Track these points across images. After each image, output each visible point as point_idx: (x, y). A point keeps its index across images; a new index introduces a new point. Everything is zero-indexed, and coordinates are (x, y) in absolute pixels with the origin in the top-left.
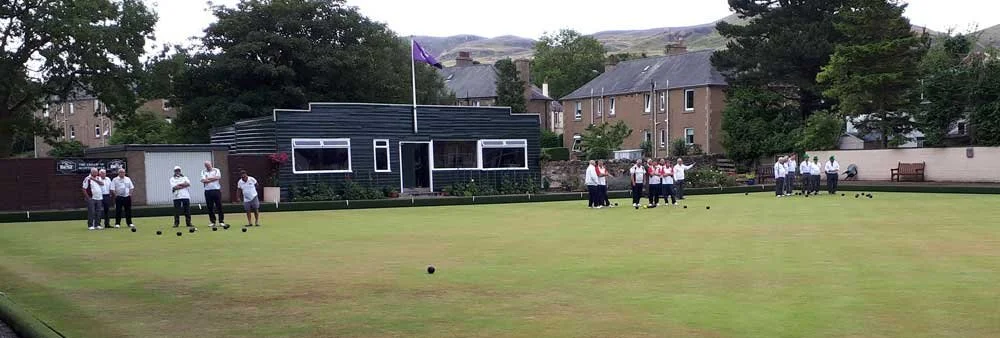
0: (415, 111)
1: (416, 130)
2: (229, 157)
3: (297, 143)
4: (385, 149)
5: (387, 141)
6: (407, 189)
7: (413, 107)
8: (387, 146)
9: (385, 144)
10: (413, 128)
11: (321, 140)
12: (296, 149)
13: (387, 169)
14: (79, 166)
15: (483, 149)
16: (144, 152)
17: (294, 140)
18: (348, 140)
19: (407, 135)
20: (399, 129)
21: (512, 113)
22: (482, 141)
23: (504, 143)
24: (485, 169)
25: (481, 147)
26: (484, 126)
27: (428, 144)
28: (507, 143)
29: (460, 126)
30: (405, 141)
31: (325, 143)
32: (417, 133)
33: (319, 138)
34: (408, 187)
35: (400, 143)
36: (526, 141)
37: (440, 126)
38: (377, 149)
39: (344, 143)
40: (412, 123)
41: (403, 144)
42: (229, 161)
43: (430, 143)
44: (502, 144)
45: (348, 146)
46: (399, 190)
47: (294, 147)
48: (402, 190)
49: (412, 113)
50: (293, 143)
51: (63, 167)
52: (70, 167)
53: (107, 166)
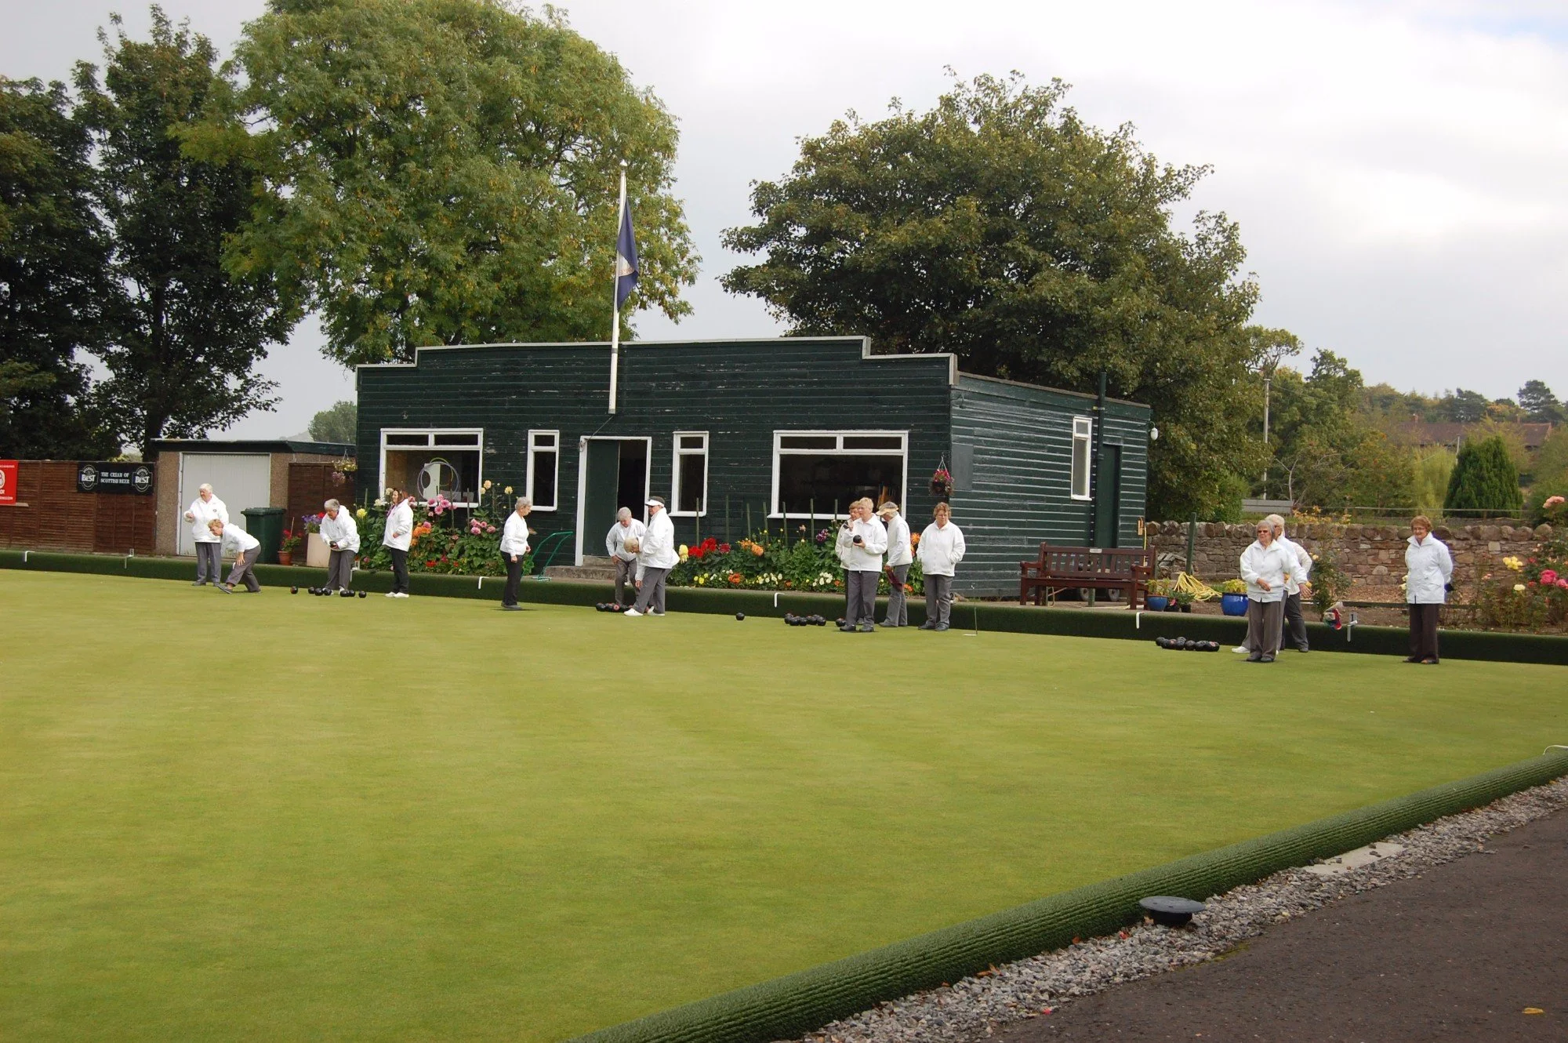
0: (615, 357)
1: (612, 405)
2: (291, 466)
3: (392, 440)
4: (554, 454)
5: (556, 434)
6: (592, 559)
7: (609, 349)
8: (555, 448)
9: (549, 441)
10: (607, 403)
11: (431, 433)
12: (389, 452)
13: (552, 505)
14: (101, 477)
15: (783, 458)
16: (181, 454)
17: (385, 433)
18: (479, 432)
19: (598, 418)
20: (584, 403)
21: (866, 355)
22: (778, 436)
23: (840, 443)
24: (781, 516)
25: (778, 451)
26: (789, 393)
27: (645, 442)
28: (849, 443)
29: (726, 393)
30: (591, 435)
31: (440, 440)
32: (614, 412)
33: (427, 426)
34: (595, 554)
35: (582, 438)
36: (907, 436)
37: (678, 394)
38: (537, 454)
39: (473, 440)
40: (608, 387)
41: (589, 441)
42: (290, 474)
43: (649, 440)
44: (834, 446)
45: (479, 447)
46: (571, 560)
47: (384, 447)
48: (580, 558)
49: (609, 362)
50: (384, 439)
51: (84, 478)
52: (92, 478)
53: (132, 478)
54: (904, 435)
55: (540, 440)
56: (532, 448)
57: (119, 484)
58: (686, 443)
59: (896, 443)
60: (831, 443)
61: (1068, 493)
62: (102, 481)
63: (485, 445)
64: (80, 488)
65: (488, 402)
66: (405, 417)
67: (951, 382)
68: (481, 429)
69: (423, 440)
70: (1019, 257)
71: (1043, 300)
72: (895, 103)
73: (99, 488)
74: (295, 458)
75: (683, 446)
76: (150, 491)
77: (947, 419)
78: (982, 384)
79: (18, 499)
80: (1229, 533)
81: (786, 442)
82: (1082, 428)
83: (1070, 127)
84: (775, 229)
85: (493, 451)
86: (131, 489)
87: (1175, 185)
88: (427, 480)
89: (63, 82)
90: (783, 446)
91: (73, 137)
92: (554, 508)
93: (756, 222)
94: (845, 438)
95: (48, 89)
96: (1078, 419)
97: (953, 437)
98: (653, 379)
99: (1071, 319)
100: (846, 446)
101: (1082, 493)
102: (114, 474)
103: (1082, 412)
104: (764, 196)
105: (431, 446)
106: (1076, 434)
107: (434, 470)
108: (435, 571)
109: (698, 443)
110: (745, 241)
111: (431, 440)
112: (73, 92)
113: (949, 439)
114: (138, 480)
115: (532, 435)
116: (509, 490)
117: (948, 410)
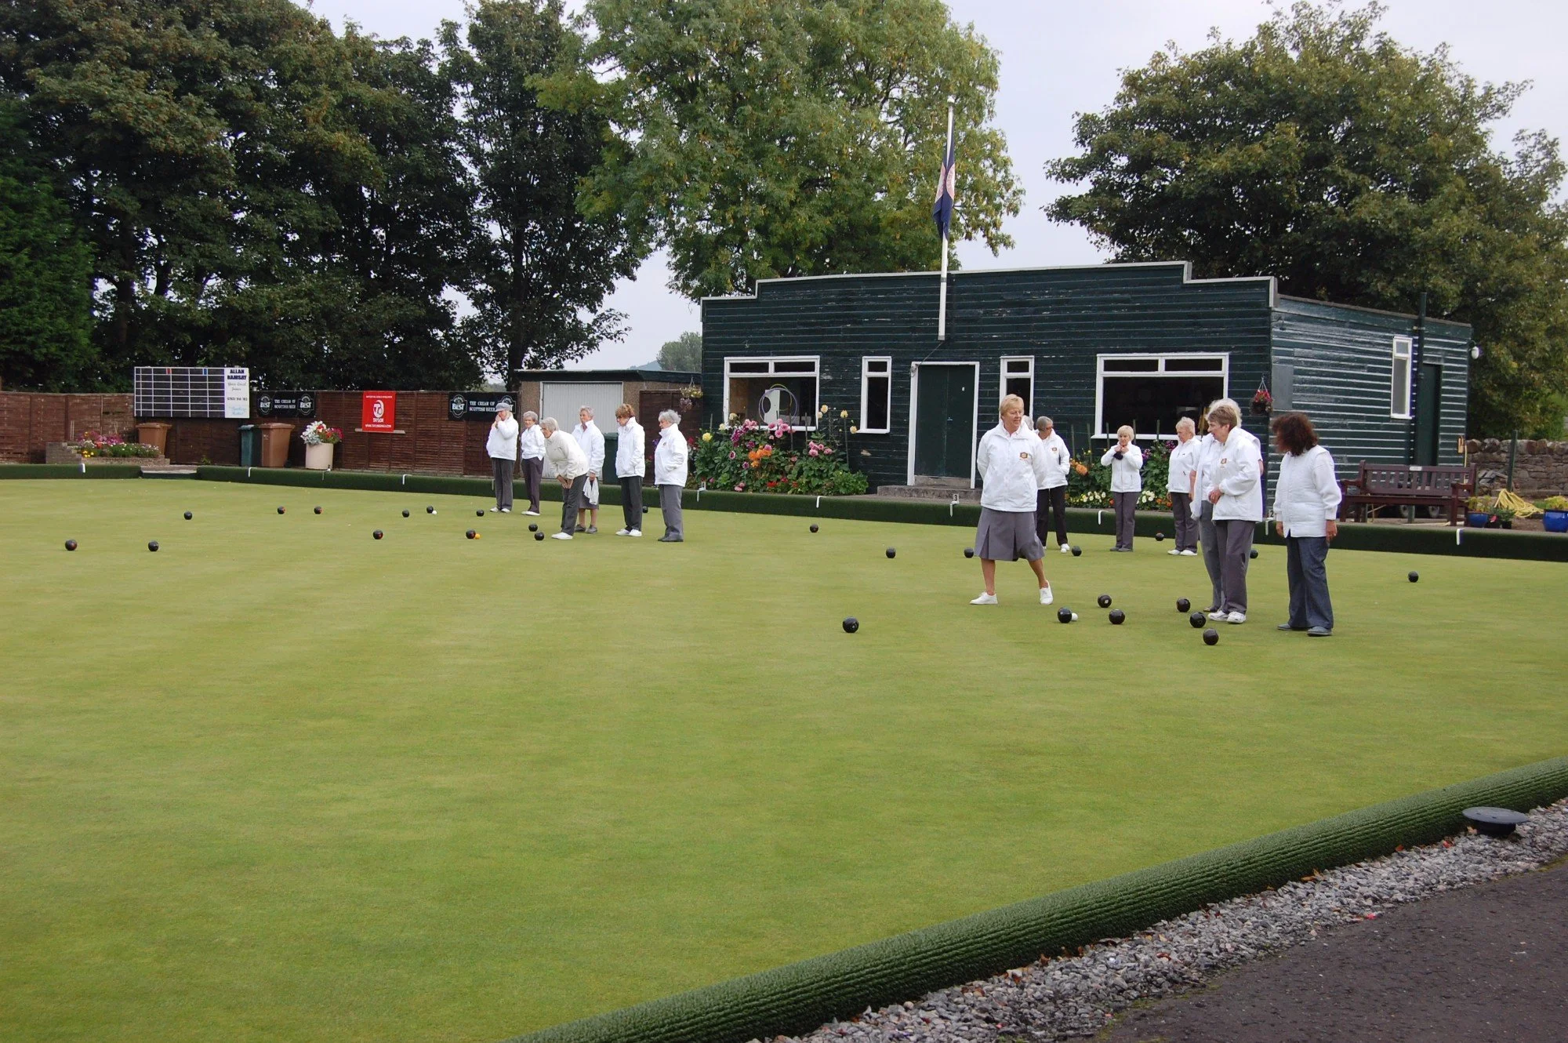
0: (944, 286)
1: (942, 332)
2: (642, 393)
3: (735, 368)
4: (886, 379)
5: (888, 360)
6: (923, 478)
7: (938, 278)
8: (888, 374)
9: (881, 367)
10: (937, 330)
11: (771, 361)
12: (731, 379)
13: (885, 427)
14: (469, 406)
15: (1107, 380)
16: (541, 383)
17: (728, 361)
18: (816, 359)
19: (928, 345)
20: (914, 330)
21: (1187, 279)
22: (1101, 359)
23: (1162, 365)
24: (1104, 436)
25: (1101, 374)
26: (1113, 317)
27: (973, 367)
28: (1171, 365)
29: (1051, 319)
30: (922, 360)
31: (779, 367)
32: (943, 339)
33: (768, 355)
34: (926, 473)
35: (914, 364)
36: (1228, 358)
37: (1006, 321)
38: (870, 380)
39: (810, 367)
40: (937, 315)
41: (921, 368)
42: (641, 401)
43: (977, 365)
44: (1156, 369)
45: (816, 373)
46: (903, 479)
47: (728, 374)
48: (911, 478)
49: (939, 291)
50: (727, 367)
51: (455, 407)
52: (461, 407)
54: (1225, 357)
55: (873, 367)
56: (866, 374)
57: (485, 412)
58: (1012, 367)
59: (1216, 365)
60: (1153, 365)
61: (1388, 412)
62: (471, 409)
63: (821, 371)
64: (452, 416)
65: (824, 331)
66: (747, 346)
67: (1271, 304)
68: (818, 357)
69: (764, 367)
70: (1338, 180)
71: (1363, 222)
72: (1214, 32)
73: (468, 416)
74: (645, 386)
75: (1009, 370)
77: (1268, 340)
78: (1302, 306)
79: (396, 427)
80: (1551, 451)
81: (1109, 366)
82: (1402, 348)
83: (1386, 51)
84: (1098, 159)
85: (829, 377)
87: (1493, 103)
88: (767, 405)
89: (429, 39)
90: (1106, 369)
91: (440, 90)
92: (887, 431)
93: (1079, 152)
94: (1166, 361)
95: (416, 47)
96: (1398, 339)
97: (1274, 358)
98: (980, 307)
99: (1390, 240)
100: (1167, 369)
101: (1402, 411)
102: (481, 403)
103: (1402, 332)
104: (1087, 127)
105: (771, 373)
106: (1397, 355)
107: (774, 396)
108: (776, 491)
109: (1024, 367)
110: (1068, 171)
111: (771, 367)
112: (438, 49)
113: (1270, 360)
115: (866, 361)
116: (844, 414)
117: (1268, 332)
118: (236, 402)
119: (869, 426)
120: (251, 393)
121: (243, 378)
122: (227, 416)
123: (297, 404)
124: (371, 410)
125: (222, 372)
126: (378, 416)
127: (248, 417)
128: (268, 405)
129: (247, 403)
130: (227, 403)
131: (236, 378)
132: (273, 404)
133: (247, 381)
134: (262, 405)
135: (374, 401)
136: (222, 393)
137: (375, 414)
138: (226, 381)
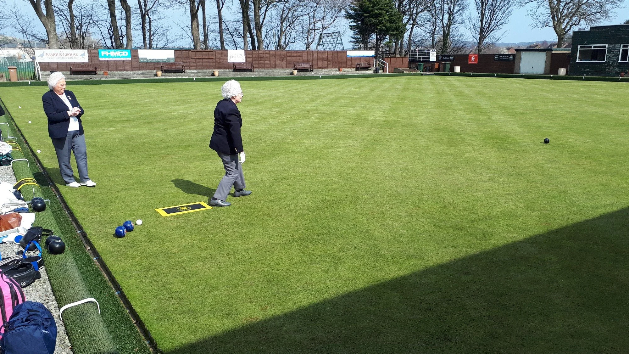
2: (552, 54)
3: (581, 47)
4: (628, 49)
9: (627, 46)
11: (593, 46)
12: (580, 50)
14: (500, 57)
16: (521, 52)
17: (579, 46)
18: (607, 45)
31: (595, 47)
33: (592, 44)
39: (604, 47)
45: (606, 48)
50: (579, 47)
51: (496, 58)
52: (498, 58)
53: (509, 57)
55: (624, 46)
56: (622, 48)
63: (608, 48)
64: (495, 60)
65: (610, 38)
66: (586, 42)
69: (590, 47)
73: (500, 60)
74: (553, 52)
76: (514, 60)
86: (508, 60)
92: (627, 61)
102: (504, 57)
105: (592, 48)
114: (510, 58)
115: (622, 45)
118: (433, 57)
119: (621, 61)
120: (436, 55)
121: (435, 52)
122: (431, 60)
123: (450, 58)
124: (471, 58)
125: (430, 51)
126: (473, 60)
127: (435, 61)
128: (441, 58)
129: (436, 58)
130: (431, 58)
131: (433, 52)
132: (442, 58)
133: (436, 53)
134: (439, 58)
135: (472, 57)
136: (430, 56)
137: (472, 59)
138: (431, 53)
